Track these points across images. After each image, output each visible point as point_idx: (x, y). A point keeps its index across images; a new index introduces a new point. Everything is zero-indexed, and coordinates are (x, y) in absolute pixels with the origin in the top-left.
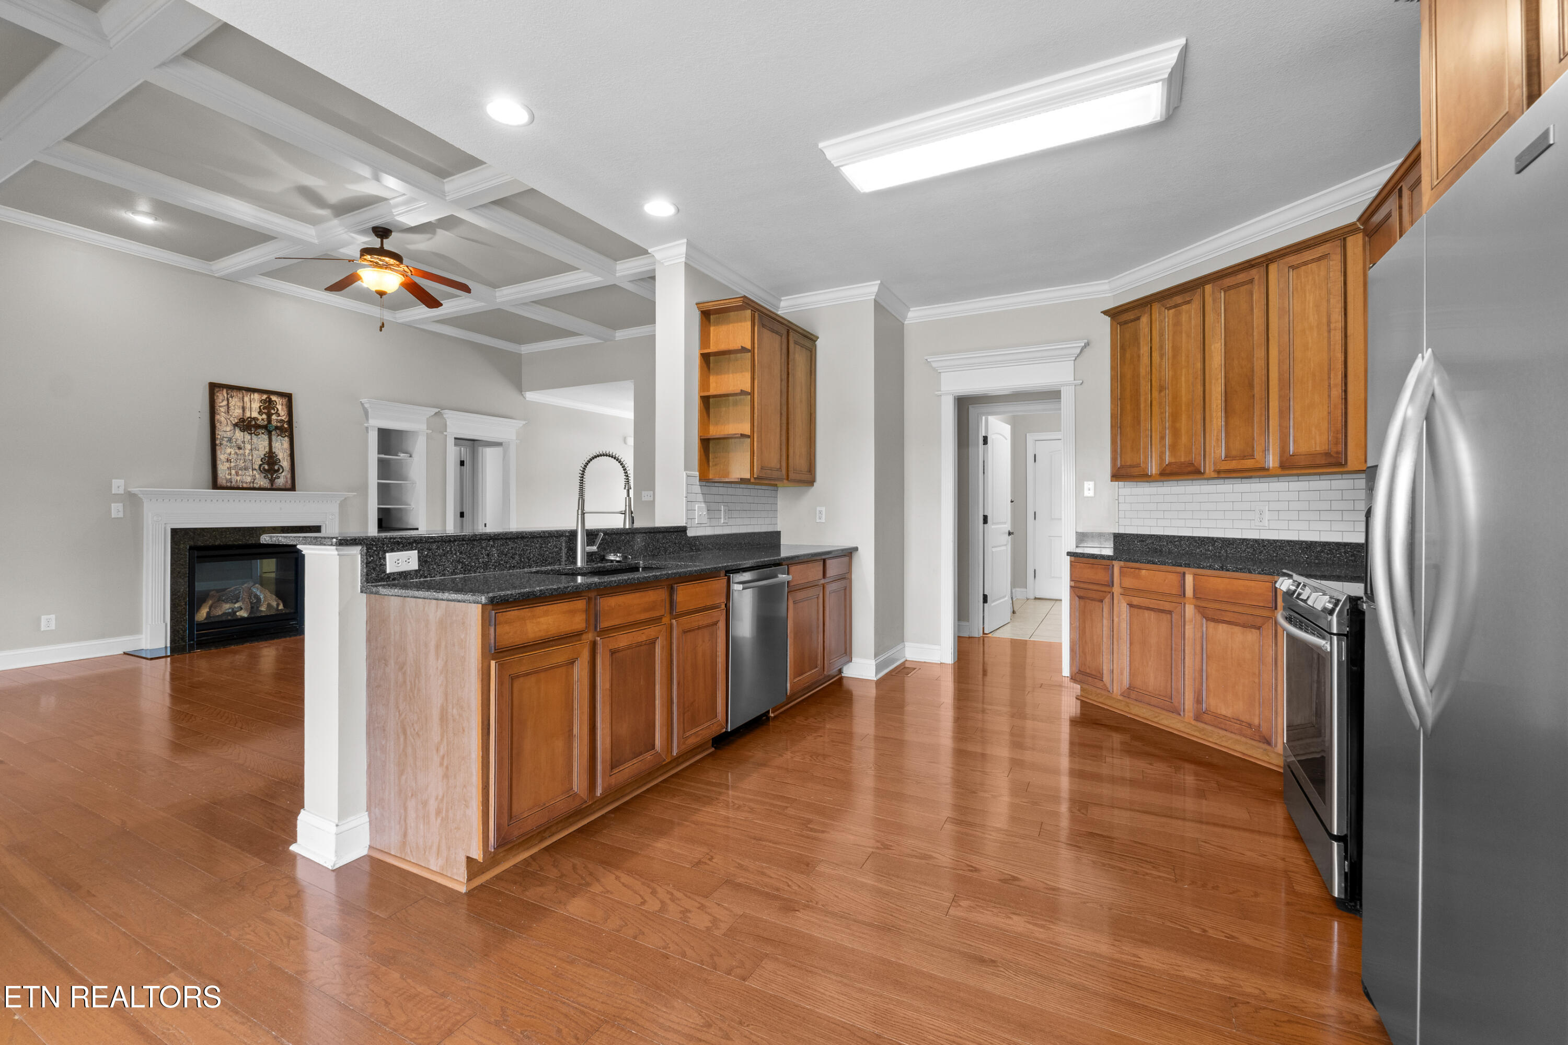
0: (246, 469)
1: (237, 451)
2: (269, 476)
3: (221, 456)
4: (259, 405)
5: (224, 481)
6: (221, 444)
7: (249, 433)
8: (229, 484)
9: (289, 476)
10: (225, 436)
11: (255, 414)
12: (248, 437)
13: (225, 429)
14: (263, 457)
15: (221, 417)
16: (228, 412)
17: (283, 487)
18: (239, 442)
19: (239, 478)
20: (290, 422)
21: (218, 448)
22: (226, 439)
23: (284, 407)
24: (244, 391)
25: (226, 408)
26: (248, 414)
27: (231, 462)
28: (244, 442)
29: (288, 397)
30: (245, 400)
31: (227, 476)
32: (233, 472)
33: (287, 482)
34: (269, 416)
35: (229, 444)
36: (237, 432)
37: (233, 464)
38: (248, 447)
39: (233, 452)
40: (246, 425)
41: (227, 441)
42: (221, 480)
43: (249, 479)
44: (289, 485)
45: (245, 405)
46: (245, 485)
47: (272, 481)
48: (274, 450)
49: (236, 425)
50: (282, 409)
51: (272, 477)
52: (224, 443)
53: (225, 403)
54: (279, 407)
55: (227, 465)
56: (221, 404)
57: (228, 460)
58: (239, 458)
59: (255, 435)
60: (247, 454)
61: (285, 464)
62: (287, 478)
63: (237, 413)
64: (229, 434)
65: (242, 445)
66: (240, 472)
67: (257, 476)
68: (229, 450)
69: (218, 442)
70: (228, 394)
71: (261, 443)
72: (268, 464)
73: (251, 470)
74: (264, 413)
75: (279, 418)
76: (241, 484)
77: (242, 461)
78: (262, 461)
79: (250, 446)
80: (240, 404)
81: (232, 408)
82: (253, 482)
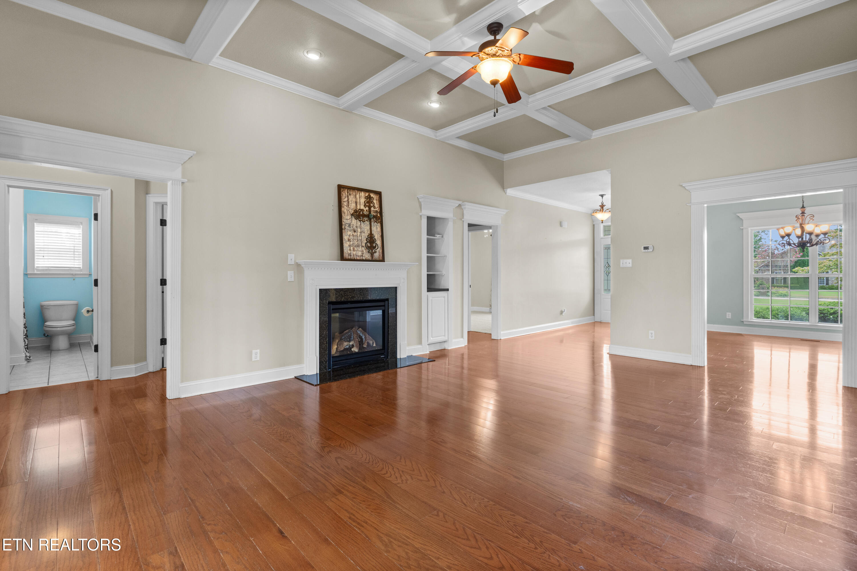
0: (358, 246)
1: (353, 233)
2: (371, 251)
3: (345, 238)
4: (364, 201)
5: (347, 255)
6: (345, 228)
7: (359, 220)
8: (349, 257)
9: (381, 251)
10: (347, 223)
11: (362, 207)
12: (359, 223)
13: (347, 218)
14: (367, 237)
15: (344, 209)
16: (348, 206)
17: (378, 259)
18: (354, 227)
19: (355, 253)
20: (381, 212)
21: (343, 231)
22: (347, 225)
23: (377, 202)
24: (356, 191)
25: (347, 202)
26: (358, 208)
27: (350, 241)
28: (357, 227)
29: (379, 194)
30: (357, 197)
31: (348, 251)
32: (352, 248)
33: (380, 255)
34: (370, 207)
35: (349, 229)
36: (353, 220)
37: (351, 243)
38: (359, 230)
39: (351, 234)
40: (358, 215)
41: (348, 226)
42: (346, 255)
43: (360, 254)
44: (381, 258)
45: (357, 201)
46: (358, 258)
47: (372, 255)
48: (373, 233)
49: (352, 215)
51: (372, 252)
52: (347, 227)
53: (346, 199)
54: (375, 201)
55: (348, 243)
56: (345, 200)
57: (349, 240)
58: (354, 238)
59: (363, 222)
60: (358, 235)
61: (379, 242)
62: (380, 253)
63: (353, 206)
64: (349, 222)
65: (356, 229)
66: (355, 248)
67: (364, 251)
68: (349, 233)
69: (343, 227)
70: (348, 193)
71: (366, 226)
72: (370, 243)
73: (361, 247)
74: (367, 206)
75: (375, 209)
76: (356, 257)
77: (356, 241)
78: (366, 240)
79: (360, 229)
80: (354, 200)
81: (350, 202)
82: (362, 256)
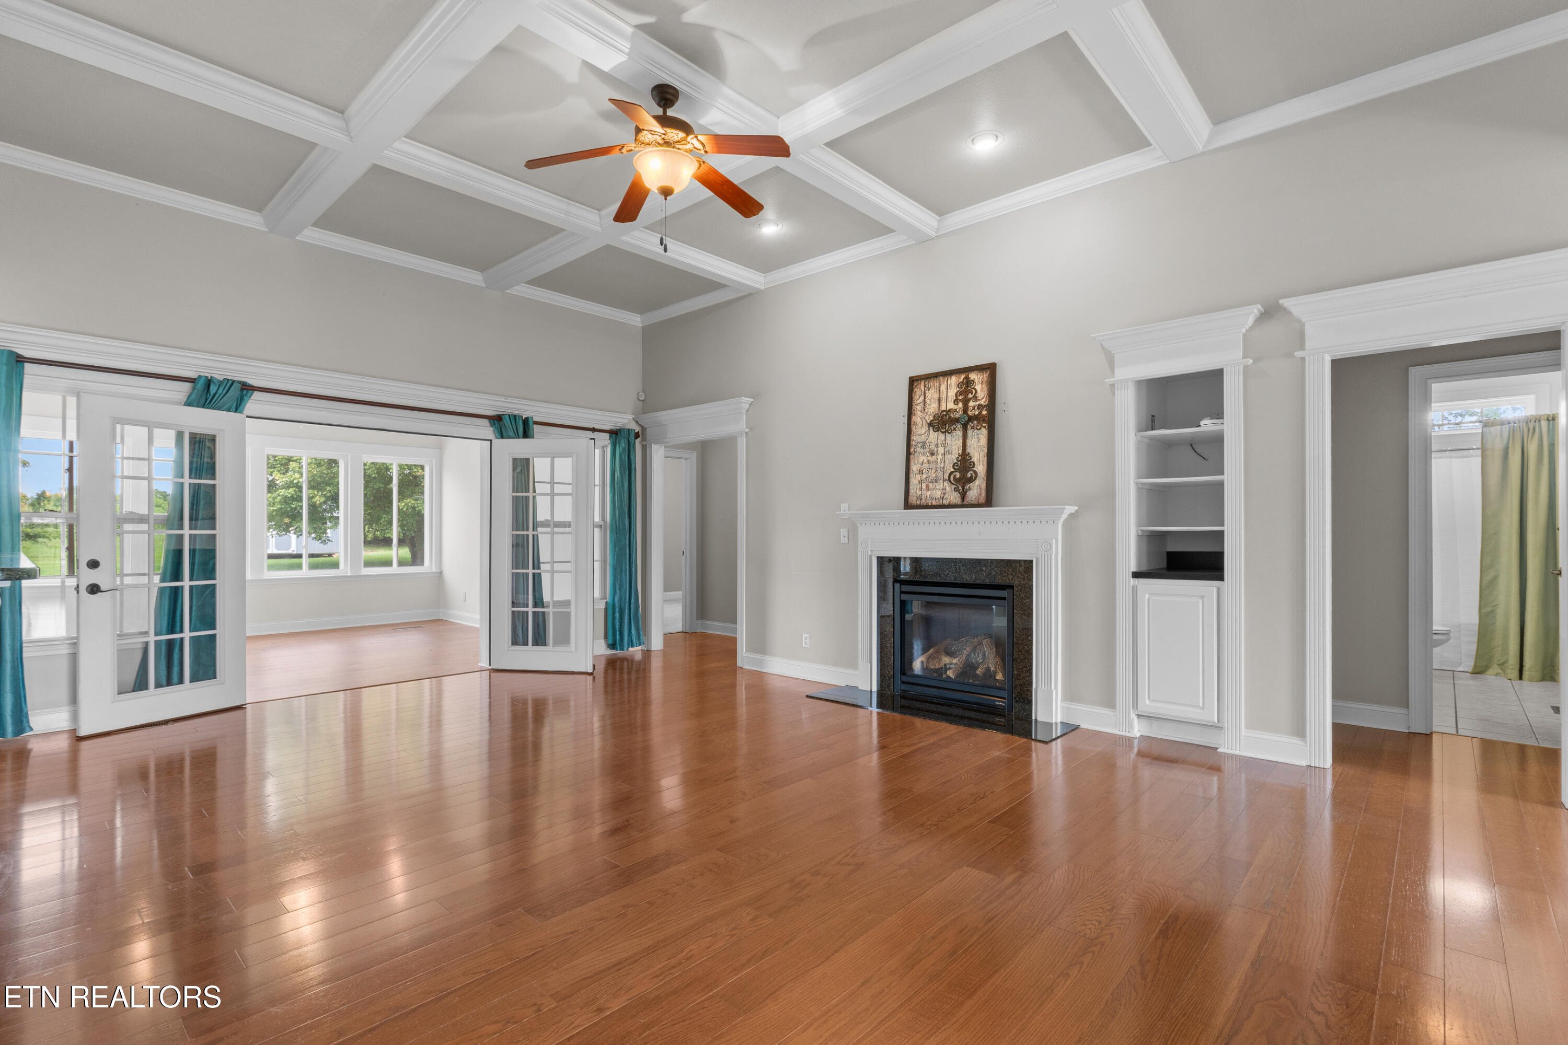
0: (937, 481)
1: (930, 458)
2: (960, 488)
3: (914, 468)
4: (955, 391)
5: (915, 499)
6: (915, 452)
7: (942, 432)
8: (918, 502)
9: (984, 485)
10: (919, 441)
11: (951, 405)
12: (942, 437)
13: (921, 431)
14: (955, 461)
15: (917, 419)
16: (924, 410)
17: (976, 502)
18: (933, 446)
19: (928, 493)
20: (992, 405)
21: (912, 457)
22: (920, 445)
23: (984, 386)
24: (941, 378)
25: (922, 405)
26: (943, 408)
27: (922, 473)
28: (937, 445)
29: (990, 369)
30: (941, 390)
31: (918, 492)
32: (924, 486)
33: (980, 494)
34: (966, 402)
35: (922, 451)
36: (931, 433)
37: (924, 476)
38: (941, 450)
39: (925, 461)
40: (942, 422)
41: (921, 447)
42: (913, 500)
43: (938, 494)
44: (982, 500)
45: (941, 396)
46: (934, 503)
47: (963, 495)
48: (968, 450)
49: (930, 424)
50: (982, 389)
51: (963, 488)
52: (918, 449)
53: (922, 398)
54: (978, 387)
55: (918, 477)
56: (919, 402)
57: (921, 472)
58: (931, 467)
59: (949, 433)
60: (939, 461)
61: (981, 468)
62: (981, 489)
63: (932, 408)
64: (923, 438)
65: (935, 449)
66: (931, 485)
67: (948, 489)
68: (922, 458)
69: (912, 450)
70: (925, 386)
71: (954, 441)
72: (960, 473)
73: (941, 481)
74: (960, 400)
75: (978, 403)
76: (930, 501)
77: (934, 471)
78: (954, 468)
79: (943, 449)
80: (936, 396)
81: (929, 403)
82: (943, 498)
